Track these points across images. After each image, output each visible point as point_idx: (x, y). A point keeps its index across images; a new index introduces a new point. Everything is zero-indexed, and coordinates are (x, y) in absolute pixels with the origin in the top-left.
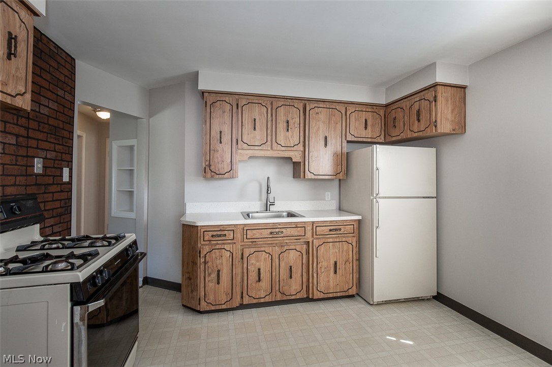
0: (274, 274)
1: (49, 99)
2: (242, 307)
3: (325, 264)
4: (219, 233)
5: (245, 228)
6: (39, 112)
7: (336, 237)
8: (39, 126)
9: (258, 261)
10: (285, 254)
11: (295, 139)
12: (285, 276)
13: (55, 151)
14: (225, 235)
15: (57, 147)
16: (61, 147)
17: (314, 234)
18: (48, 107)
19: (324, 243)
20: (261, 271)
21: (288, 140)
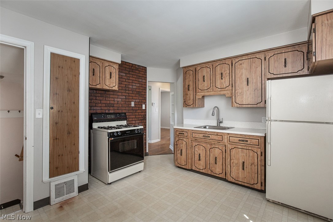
0: (207, 159)
1: (136, 83)
2: (191, 170)
3: (236, 161)
4: (181, 132)
5: (192, 132)
6: (133, 88)
7: (245, 146)
8: (133, 92)
9: (199, 150)
10: (213, 149)
11: (227, 83)
12: (213, 162)
13: (139, 99)
14: (184, 134)
15: (140, 98)
16: (141, 98)
17: (229, 141)
18: (136, 86)
19: (235, 148)
20: (201, 155)
21: (222, 84)
